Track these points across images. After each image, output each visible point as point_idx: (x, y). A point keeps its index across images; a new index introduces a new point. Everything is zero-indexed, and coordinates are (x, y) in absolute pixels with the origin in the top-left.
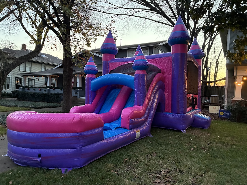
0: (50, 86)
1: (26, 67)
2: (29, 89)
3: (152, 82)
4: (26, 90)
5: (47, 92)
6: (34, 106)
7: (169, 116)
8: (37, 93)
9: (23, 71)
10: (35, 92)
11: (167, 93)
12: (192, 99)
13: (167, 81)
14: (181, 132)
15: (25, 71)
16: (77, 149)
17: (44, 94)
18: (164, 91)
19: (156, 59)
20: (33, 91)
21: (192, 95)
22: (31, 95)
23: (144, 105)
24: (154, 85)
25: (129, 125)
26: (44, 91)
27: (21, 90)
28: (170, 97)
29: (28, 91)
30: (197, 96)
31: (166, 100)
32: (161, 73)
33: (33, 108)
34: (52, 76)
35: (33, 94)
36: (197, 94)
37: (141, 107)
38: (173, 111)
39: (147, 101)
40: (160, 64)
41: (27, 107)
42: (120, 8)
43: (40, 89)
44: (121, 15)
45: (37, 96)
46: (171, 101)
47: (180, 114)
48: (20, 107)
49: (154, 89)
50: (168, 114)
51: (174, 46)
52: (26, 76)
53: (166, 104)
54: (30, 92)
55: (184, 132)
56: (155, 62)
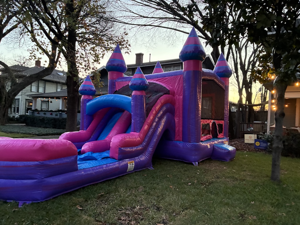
0: (63, 110)
1: (40, 87)
2: (39, 113)
3: (155, 105)
4: (36, 114)
5: (58, 117)
6: (37, 133)
7: (179, 145)
8: (47, 117)
9: (36, 91)
10: (45, 116)
11: (178, 118)
12: (212, 126)
13: (177, 104)
14: (193, 164)
15: (38, 91)
16: (37, 180)
17: (54, 119)
18: (174, 116)
19: (166, 77)
20: (43, 115)
21: (212, 121)
22: (40, 119)
23: (142, 131)
24: (157, 109)
25: (118, 154)
26: (56, 115)
27: (30, 114)
28: (181, 123)
29: (38, 115)
30: (222, 122)
31: (176, 126)
32: (169, 94)
33: (36, 135)
34: (65, 97)
35: (43, 119)
36: (223, 120)
37: (138, 134)
38: (184, 140)
39: (146, 127)
40: (170, 84)
41: (30, 134)
42: (144, 17)
43: (51, 112)
44: (145, 25)
45: (47, 121)
46: (182, 128)
47: (191, 143)
48: (22, 133)
49: (157, 113)
50: (178, 142)
51: (186, 62)
52: (36, 98)
53: (176, 131)
54: (39, 116)
55: (196, 164)
56: (165, 81)
